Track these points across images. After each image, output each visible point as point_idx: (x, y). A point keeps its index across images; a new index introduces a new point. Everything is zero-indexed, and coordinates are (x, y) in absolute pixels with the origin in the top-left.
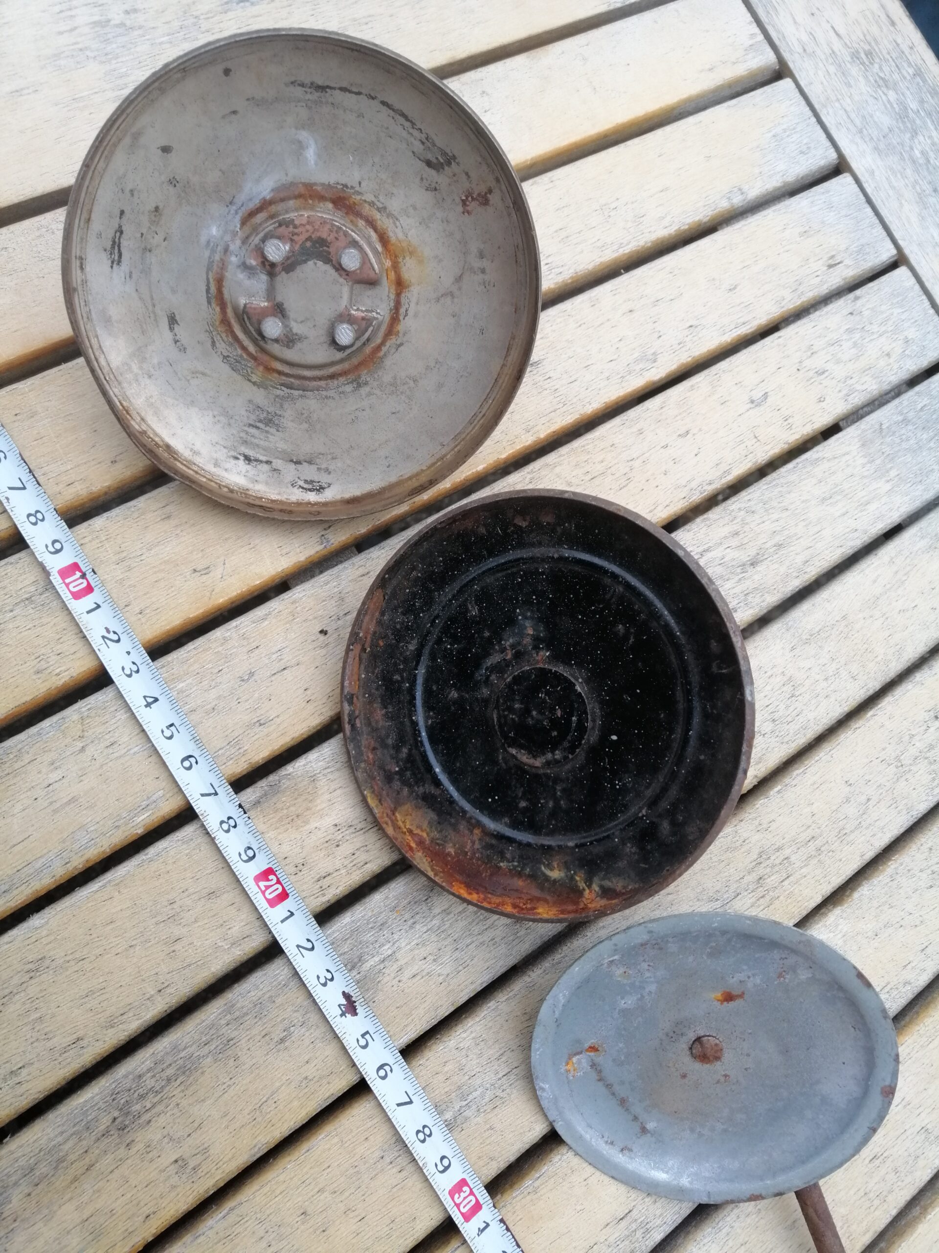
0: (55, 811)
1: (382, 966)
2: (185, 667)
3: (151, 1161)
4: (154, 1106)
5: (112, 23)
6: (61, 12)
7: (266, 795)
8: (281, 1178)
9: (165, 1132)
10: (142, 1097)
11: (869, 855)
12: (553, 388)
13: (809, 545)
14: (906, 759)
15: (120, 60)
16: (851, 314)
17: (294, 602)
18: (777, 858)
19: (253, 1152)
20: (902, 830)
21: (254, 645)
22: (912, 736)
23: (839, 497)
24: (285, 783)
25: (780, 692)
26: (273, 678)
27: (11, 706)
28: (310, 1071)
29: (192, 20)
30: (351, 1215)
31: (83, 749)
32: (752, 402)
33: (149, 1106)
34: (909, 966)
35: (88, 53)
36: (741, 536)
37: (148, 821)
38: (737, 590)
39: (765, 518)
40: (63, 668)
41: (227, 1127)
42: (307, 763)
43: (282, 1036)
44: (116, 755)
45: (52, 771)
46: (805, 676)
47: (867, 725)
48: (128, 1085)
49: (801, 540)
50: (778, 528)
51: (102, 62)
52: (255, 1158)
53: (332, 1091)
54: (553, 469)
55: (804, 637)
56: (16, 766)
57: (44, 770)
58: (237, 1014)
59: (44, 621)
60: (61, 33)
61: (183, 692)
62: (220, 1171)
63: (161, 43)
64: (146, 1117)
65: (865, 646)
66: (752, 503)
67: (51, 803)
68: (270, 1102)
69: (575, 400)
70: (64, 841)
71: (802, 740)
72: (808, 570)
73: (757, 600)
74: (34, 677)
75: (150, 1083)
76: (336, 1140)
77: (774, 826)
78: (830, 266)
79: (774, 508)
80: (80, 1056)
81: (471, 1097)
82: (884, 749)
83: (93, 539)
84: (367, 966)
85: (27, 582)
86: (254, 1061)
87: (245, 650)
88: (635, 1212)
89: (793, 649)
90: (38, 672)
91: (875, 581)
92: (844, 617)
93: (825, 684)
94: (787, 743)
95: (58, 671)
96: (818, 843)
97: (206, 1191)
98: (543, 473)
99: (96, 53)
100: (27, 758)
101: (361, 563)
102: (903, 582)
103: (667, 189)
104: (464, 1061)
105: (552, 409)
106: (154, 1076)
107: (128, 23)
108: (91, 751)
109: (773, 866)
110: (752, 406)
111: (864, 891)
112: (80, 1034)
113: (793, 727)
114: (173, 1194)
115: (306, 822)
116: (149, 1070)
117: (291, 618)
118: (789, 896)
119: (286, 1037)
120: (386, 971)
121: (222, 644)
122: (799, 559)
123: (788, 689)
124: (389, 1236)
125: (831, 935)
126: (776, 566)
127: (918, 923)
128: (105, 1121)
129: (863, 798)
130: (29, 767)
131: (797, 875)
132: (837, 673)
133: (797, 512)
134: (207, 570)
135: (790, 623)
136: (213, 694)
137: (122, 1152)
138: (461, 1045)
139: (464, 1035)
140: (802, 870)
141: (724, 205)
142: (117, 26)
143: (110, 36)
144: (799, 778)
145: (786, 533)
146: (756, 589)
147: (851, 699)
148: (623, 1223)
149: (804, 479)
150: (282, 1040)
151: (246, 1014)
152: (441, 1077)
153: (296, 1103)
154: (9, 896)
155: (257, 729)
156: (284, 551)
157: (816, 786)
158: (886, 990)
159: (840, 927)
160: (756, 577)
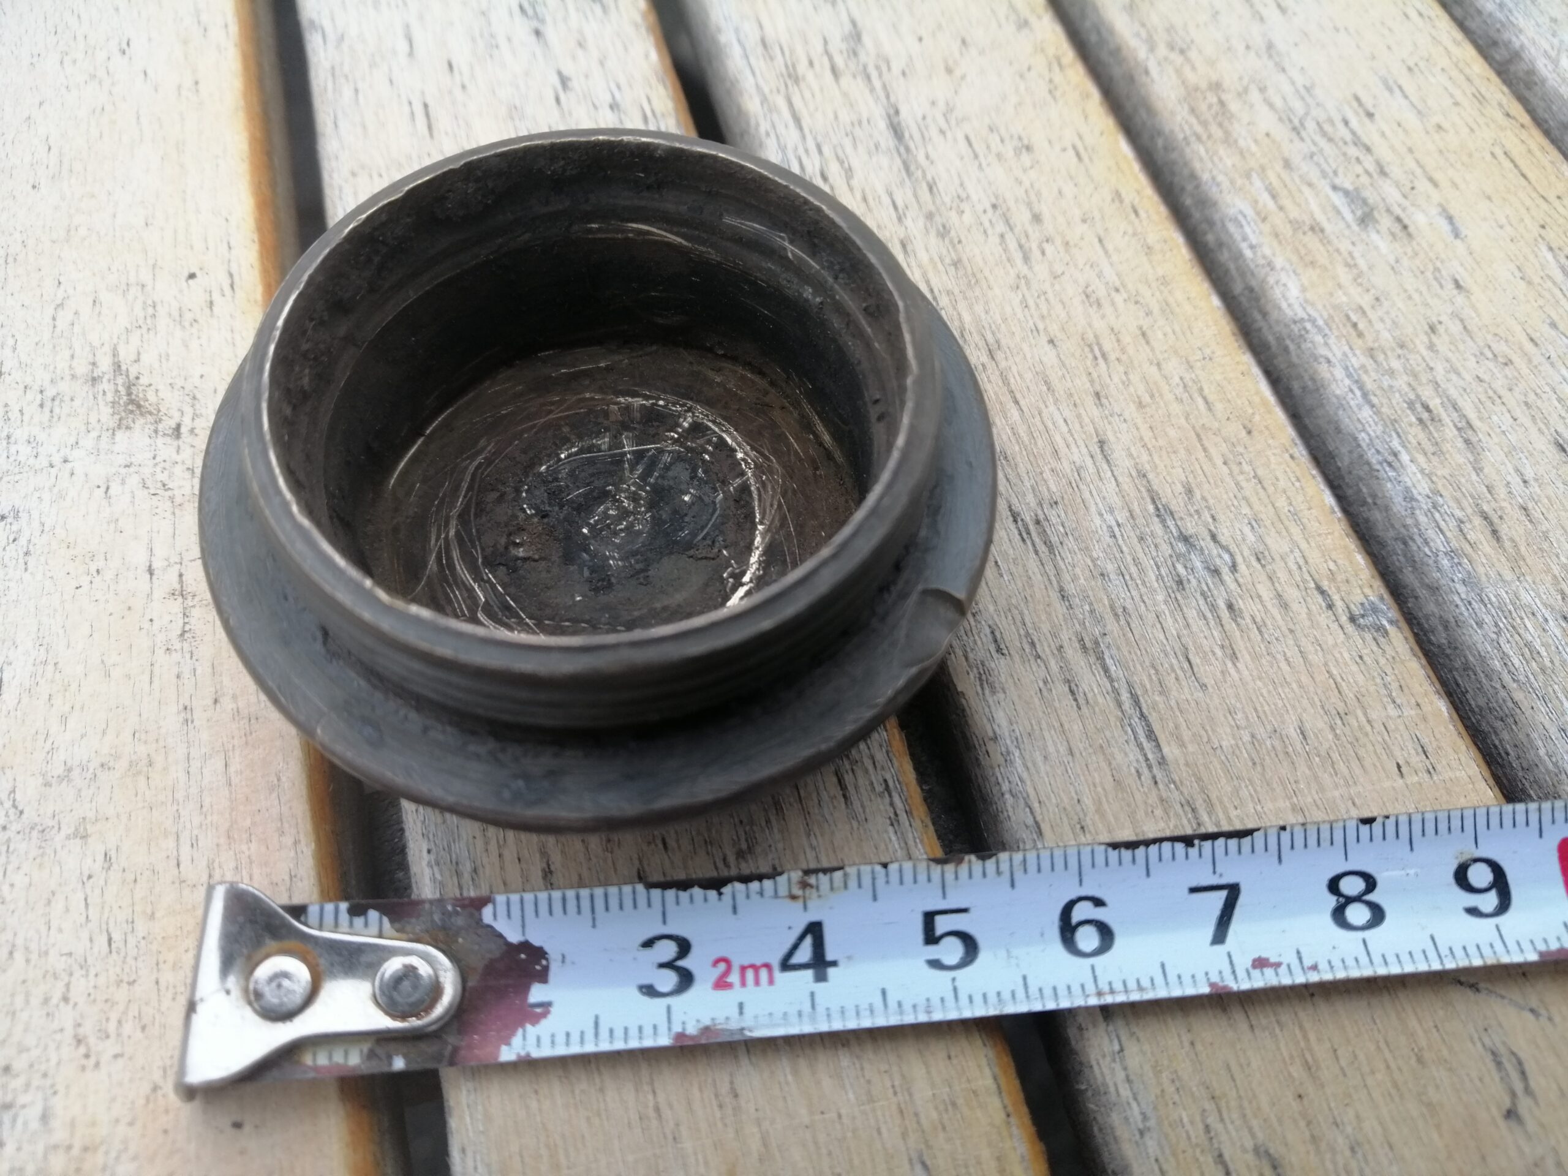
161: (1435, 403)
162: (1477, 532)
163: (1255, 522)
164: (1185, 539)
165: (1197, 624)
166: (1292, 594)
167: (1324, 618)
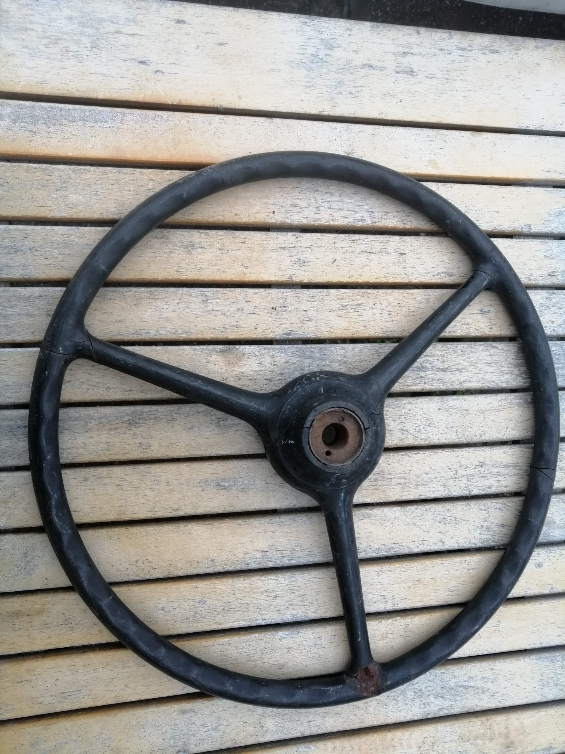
0: (160, 318)
1: (232, 426)
2: (223, 295)
3: (133, 438)
4: (142, 423)
5: (318, 57)
6: (303, 46)
7: (226, 350)
8: (167, 468)
9: (141, 433)
10: (140, 418)
11: (423, 497)
12: (405, 266)
13: (470, 376)
14: (459, 473)
15: (314, 72)
16: (547, 298)
17: (269, 293)
18: (387, 476)
19: (163, 456)
20: (441, 497)
21: (249, 300)
22: (467, 467)
23: (495, 365)
24: (234, 351)
25: (424, 421)
26: (249, 315)
27: (164, 278)
28: (193, 443)
29: (348, 67)
30: (181, 493)
31: (178, 303)
32: (481, 311)
33: (141, 422)
34: (414, 543)
35: (304, 65)
36: (445, 358)
37: (186, 337)
38: (431, 376)
39: (459, 357)
40: (185, 274)
41: (159, 443)
42: (244, 348)
43: (190, 427)
44: (187, 311)
45: (165, 305)
46: (438, 421)
47: (452, 452)
48: (138, 413)
49: (469, 372)
50: (462, 363)
51: (307, 70)
52: (162, 458)
53: (195, 453)
54: (387, 295)
55: (446, 407)
56: (157, 297)
57: (163, 303)
58: (180, 412)
59: (188, 256)
60: (298, 54)
61: (218, 303)
62: (150, 454)
63: (331, 71)
64: (138, 425)
65: (470, 425)
66: (457, 348)
67: (160, 315)
68: (176, 445)
69: (410, 275)
70: (158, 329)
71: (422, 443)
72: (464, 385)
73: (437, 384)
74: (175, 272)
75: (145, 416)
76: (189, 468)
77: (393, 465)
78: (550, 275)
79: (465, 355)
80: (130, 395)
81: (237, 483)
82: (453, 465)
83: (216, 237)
84: (227, 423)
85: (189, 241)
86: (178, 429)
87: (245, 300)
88: (268, 553)
89: (439, 409)
90: (177, 271)
91: (489, 404)
92: (467, 410)
93: (445, 428)
94: (416, 440)
95: (183, 274)
96: (406, 481)
97: (144, 458)
98: (382, 295)
99: (307, 66)
100: (160, 297)
101: (298, 292)
102: (500, 411)
103: (498, 212)
104: (241, 471)
105: (400, 274)
106: (147, 415)
107: (324, 59)
108: (180, 305)
109: (384, 478)
110: (481, 313)
111: (413, 508)
112: (133, 389)
113: (422, 436)
114: (134, 452)
115: (234, 367)
116: (146, 412)
117: (265, 298)
118: (383, 491)
119: (191, 428)
120: (233, 428)
121: (238, 294)
122: (463, 379)
123: (428, 422)
124: (189, 507)
125: (391, 514)
126: (452, 376)
127: (426, 531)
128: (126, 419)
129: (433, 477)
130: (159, 300)
131: (391, 487)
132: (451, 428)
133: (473, 361)
134: (247, 267)
135: (444, 400)
136: (226, 309)
137: (127, 431)
138: (243, 466)
139: (245, 463)
140: (395, 486)
141: (519, 229)
142: (320, 58)
143: (315, 61)
144: (413, 455)
145: (464, 366)
146: (439, 380)
147: (451, 440)
148: (262, 554)
149: (484, 351)
150: (189, 429)
151: (183, 414)
152: (231, 471)
153: (183, 450)
154: (134, 336)
155: (234, 328)
156: (275, 275)
157: (417, 461)
158: (400, 544)
159: (396, 514)
160: (441, 376)
161: (314, 299)
162: (297, 295)
163: (304, 271)
164: (304, 262)
165: (295, 259)
166: (295, 271)
167: (292, 273)
